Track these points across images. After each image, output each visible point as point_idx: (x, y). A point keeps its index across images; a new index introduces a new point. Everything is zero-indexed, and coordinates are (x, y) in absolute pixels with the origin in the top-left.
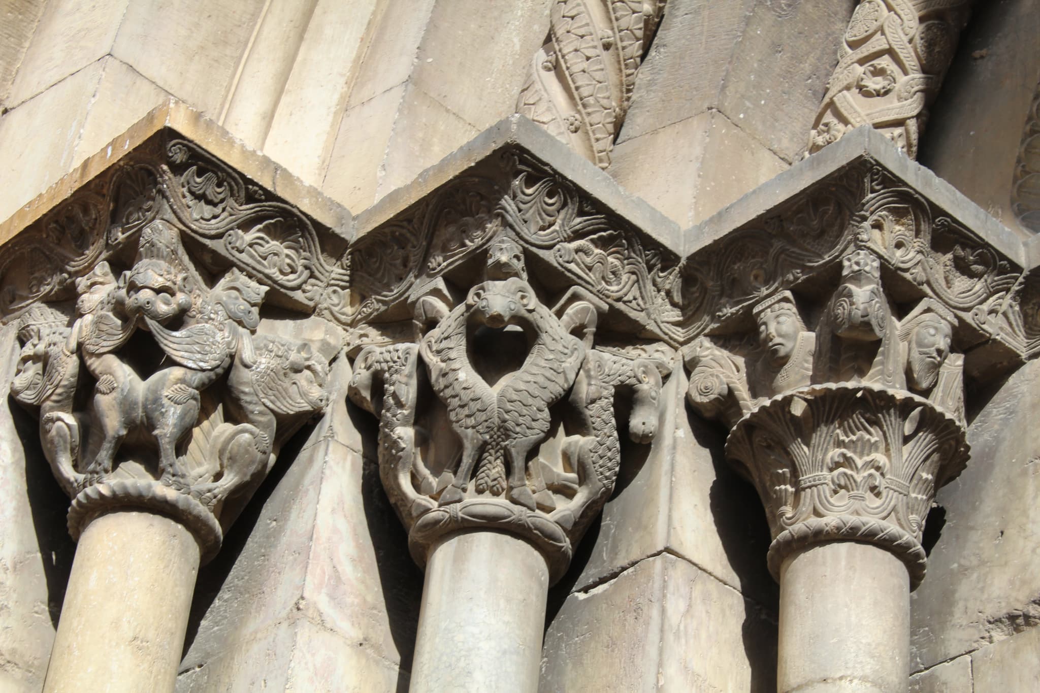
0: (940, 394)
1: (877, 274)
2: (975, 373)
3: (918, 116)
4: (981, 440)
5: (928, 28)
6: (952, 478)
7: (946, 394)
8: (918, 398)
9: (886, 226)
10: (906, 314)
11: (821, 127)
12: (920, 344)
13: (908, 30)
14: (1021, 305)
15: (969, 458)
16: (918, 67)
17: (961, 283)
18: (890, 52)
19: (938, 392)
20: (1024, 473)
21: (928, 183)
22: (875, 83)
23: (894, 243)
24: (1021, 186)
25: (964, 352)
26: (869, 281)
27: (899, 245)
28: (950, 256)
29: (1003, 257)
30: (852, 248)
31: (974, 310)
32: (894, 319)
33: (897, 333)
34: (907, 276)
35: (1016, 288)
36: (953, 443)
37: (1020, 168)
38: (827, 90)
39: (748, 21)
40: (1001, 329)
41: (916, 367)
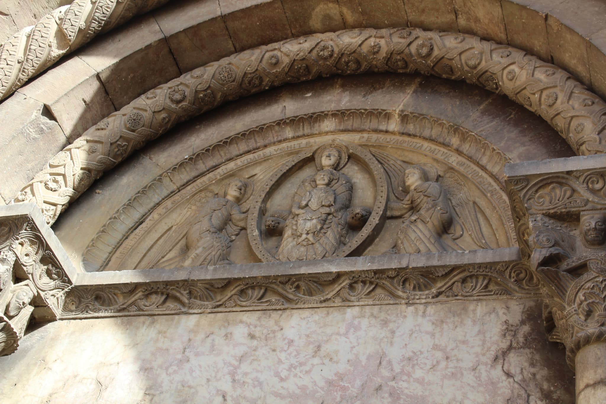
0: (17, 320)
1: (13, 263)
2: (36, 316)
3: (63, 205)
4: (26, 344)
5: (83, 174)
6: (7, 355)
7: (19, 321)
8: (6, 318)
9: (25, 246)
10: (18, 283)
11: (23, 192)
12: (17, 297)
13: (74, 170)
14: (66, 297)
15: (17, 349)
16: (72, 186)
17: (46, 279)
18: (64, 176)
19: (16, 319)
20: (35, 364)
21: (50, 236)
22: (52, 185)
23: (25, 253)
24: (89, 250)
25: (35, 307)
26: (8, 264)
27: (27, 255)
28: (46, 267)
29: (66, 276)
30: (7, 248)
31: (46, 292)
32: (12, 283)
33: (11, 289)
34: (25, 268)
35: (66, 290)
36: (13, 341)
37: (91, 243)
38: (33, 178)
39: (14, 138)
40: (54, 303)
41: (12, 306)
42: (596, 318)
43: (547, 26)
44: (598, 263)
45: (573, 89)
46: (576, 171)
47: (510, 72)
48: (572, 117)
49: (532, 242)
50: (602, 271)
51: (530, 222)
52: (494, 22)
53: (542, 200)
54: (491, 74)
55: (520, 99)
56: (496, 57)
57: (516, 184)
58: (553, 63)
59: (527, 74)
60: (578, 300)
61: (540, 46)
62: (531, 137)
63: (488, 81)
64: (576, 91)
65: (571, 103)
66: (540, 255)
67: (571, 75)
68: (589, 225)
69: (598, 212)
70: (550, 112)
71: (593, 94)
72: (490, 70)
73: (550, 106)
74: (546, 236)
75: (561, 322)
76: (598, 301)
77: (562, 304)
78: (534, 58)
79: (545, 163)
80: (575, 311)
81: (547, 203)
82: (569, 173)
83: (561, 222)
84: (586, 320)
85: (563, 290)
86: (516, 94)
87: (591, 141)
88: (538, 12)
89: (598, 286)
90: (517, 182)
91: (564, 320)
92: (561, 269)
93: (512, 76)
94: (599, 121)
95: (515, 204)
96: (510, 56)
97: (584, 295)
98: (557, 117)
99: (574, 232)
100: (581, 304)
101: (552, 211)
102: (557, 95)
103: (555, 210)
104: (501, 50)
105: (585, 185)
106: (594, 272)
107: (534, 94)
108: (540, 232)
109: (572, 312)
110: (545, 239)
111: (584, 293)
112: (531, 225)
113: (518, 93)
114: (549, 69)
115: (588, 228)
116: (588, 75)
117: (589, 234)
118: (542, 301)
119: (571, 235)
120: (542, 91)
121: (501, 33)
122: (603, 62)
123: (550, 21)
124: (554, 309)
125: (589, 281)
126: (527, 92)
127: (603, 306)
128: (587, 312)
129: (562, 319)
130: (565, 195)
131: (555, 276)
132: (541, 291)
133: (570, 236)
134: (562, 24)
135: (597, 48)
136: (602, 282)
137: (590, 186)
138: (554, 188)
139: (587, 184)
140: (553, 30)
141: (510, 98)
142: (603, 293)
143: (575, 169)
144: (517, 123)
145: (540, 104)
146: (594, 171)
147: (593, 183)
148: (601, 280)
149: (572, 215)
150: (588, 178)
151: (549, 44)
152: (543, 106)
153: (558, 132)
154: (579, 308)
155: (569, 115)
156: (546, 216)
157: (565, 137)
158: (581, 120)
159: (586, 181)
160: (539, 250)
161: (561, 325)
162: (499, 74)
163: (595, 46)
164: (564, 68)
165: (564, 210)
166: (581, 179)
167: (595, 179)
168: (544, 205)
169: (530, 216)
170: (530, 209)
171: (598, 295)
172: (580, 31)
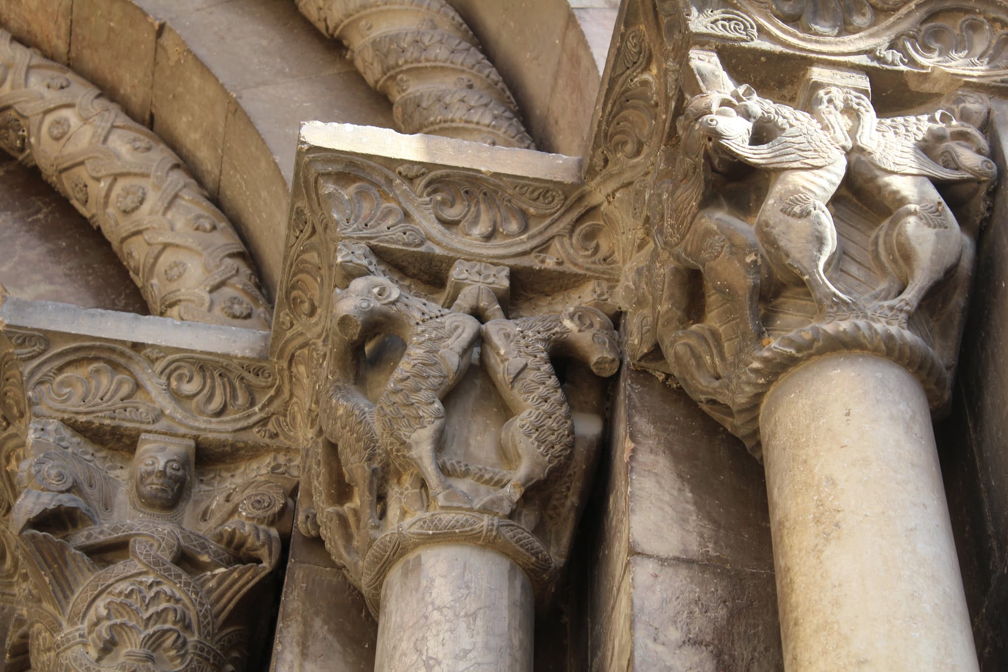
42: (121, 659)
43: (158, 47)
44: (151, 545)
45: (180, 190)
46: (153, 346)
47: (58, 123)
48: (166, 246)
49: (25, 474)
50: (156, 563)
51: (31, 432)
52: (50, 10)
53: (68, 390)
54: (16, 116)
55: (67, 185)
56: (36, 83)
57: (21, 345)
58: (152, 129)
59: (93, 136)
60: (92, 616)
61: (133, 87)
62: (70, 269)
63: (7, 128)
64: (187, 195)
65: (169, 215)
66: (35, 504)
67: (181, 162)
68: (153, 464)
69: (177, 440)
70: (122, 224)
71: (217, 210)
72: (17, 107)
73: (126, 212)
74: (57, 466)
75: (45, 657)
76: (133, 623)
77: (56, 619)
78: (114, 108)
79: (93, 316)
80: (81, 636)
81: (76, 399)
82: (137, 346)
83: (97, 447)
84: (99, 660)
85: (65, 586)
86: (62, 171)
87: (193, 301)
88: (146, 15)
89: (140, 592)
90: (24, 341)
91: (52, 654)
92: (71, 543)
93: (61, 130)
94: (218, 266)
95: (7, 388)
96: (66, 90)
97: (108, 607)
98: (134, 239)
99: (118, 472)
100: (96, 624)
101: (82, 419)
102: (144, 194)
103: (90, 417)
104: (50, 73)
105: (163, 380)
106: (140, 561)
107: (98, 180)
108: (48, 456)
109: (74, 638)
110: (53, 472)
111: (109, 603)
112: (31, 437)
113: (66, 169)
114: (142, 137)
115: (150, 468)
116: (217, 171)
117: (149, 481)
118: (13, 610)
119: (110, 478)
120: (116, 177)
121: (58, 37)
122: (253, 149)
123: (167, 40)
124: (38, 626)
125: (126, 578)
126: (83, 173)
127: (142, 636)
128: (106, 642)
129: (49, 650)
130: (116, 391)
131: (56, 554)
132: (16, 590)
133: (107, 479)
134: (189, 51)
135: (249, 118)
136: (151, 586)
137: (174, 384)
138: (97, 371)
139: (169, 379)
140: (169, 59)
141: (44, 177)
142: (147, 609)
143: (150, 342)
144: (46, 233)
145: (106, 204)
146: (189, 355)
147: (180, 378)
148: (150, 581)
149: (122, 436)
150: (173, 366)
151: (152, 87)
152: (110, 210)
153: (128, 272)
154: (90, 633)
155: (162, 239)
156: (69, 425)
157: (139, 285)
158: (181, 256)
159: (168, 373)
160: (35, 492)
161: (44, 662)
162: (35, 120)
163: (245, 114)
164: (173, 145)
165: (107, 422)
166: (159, 366)
167: (186, 371)
168: (69, 403)
169: (34, 419)
170: (37, 404)
171: (137, 612)
172: (223, 77)
